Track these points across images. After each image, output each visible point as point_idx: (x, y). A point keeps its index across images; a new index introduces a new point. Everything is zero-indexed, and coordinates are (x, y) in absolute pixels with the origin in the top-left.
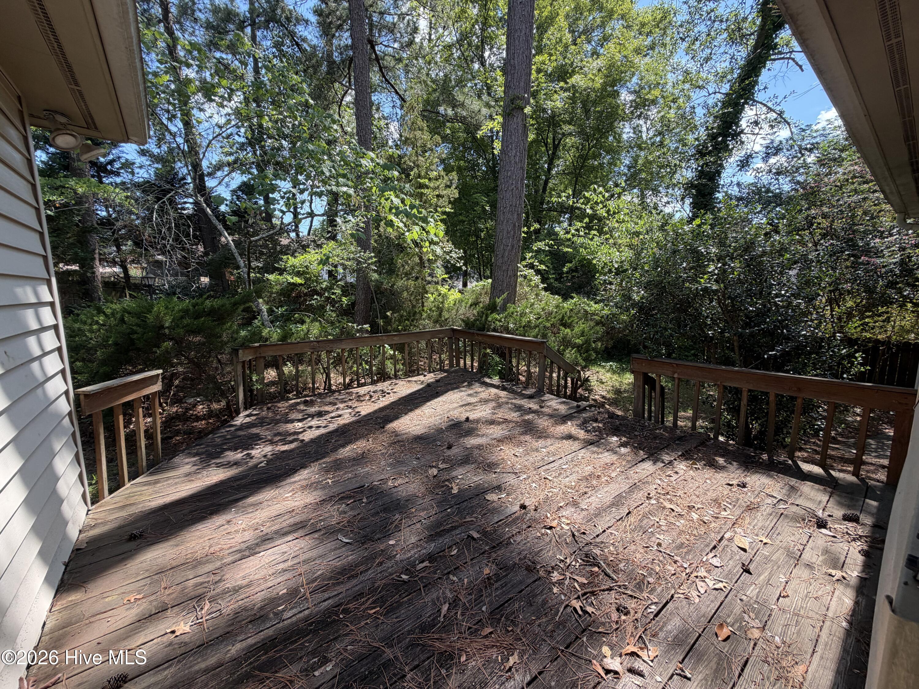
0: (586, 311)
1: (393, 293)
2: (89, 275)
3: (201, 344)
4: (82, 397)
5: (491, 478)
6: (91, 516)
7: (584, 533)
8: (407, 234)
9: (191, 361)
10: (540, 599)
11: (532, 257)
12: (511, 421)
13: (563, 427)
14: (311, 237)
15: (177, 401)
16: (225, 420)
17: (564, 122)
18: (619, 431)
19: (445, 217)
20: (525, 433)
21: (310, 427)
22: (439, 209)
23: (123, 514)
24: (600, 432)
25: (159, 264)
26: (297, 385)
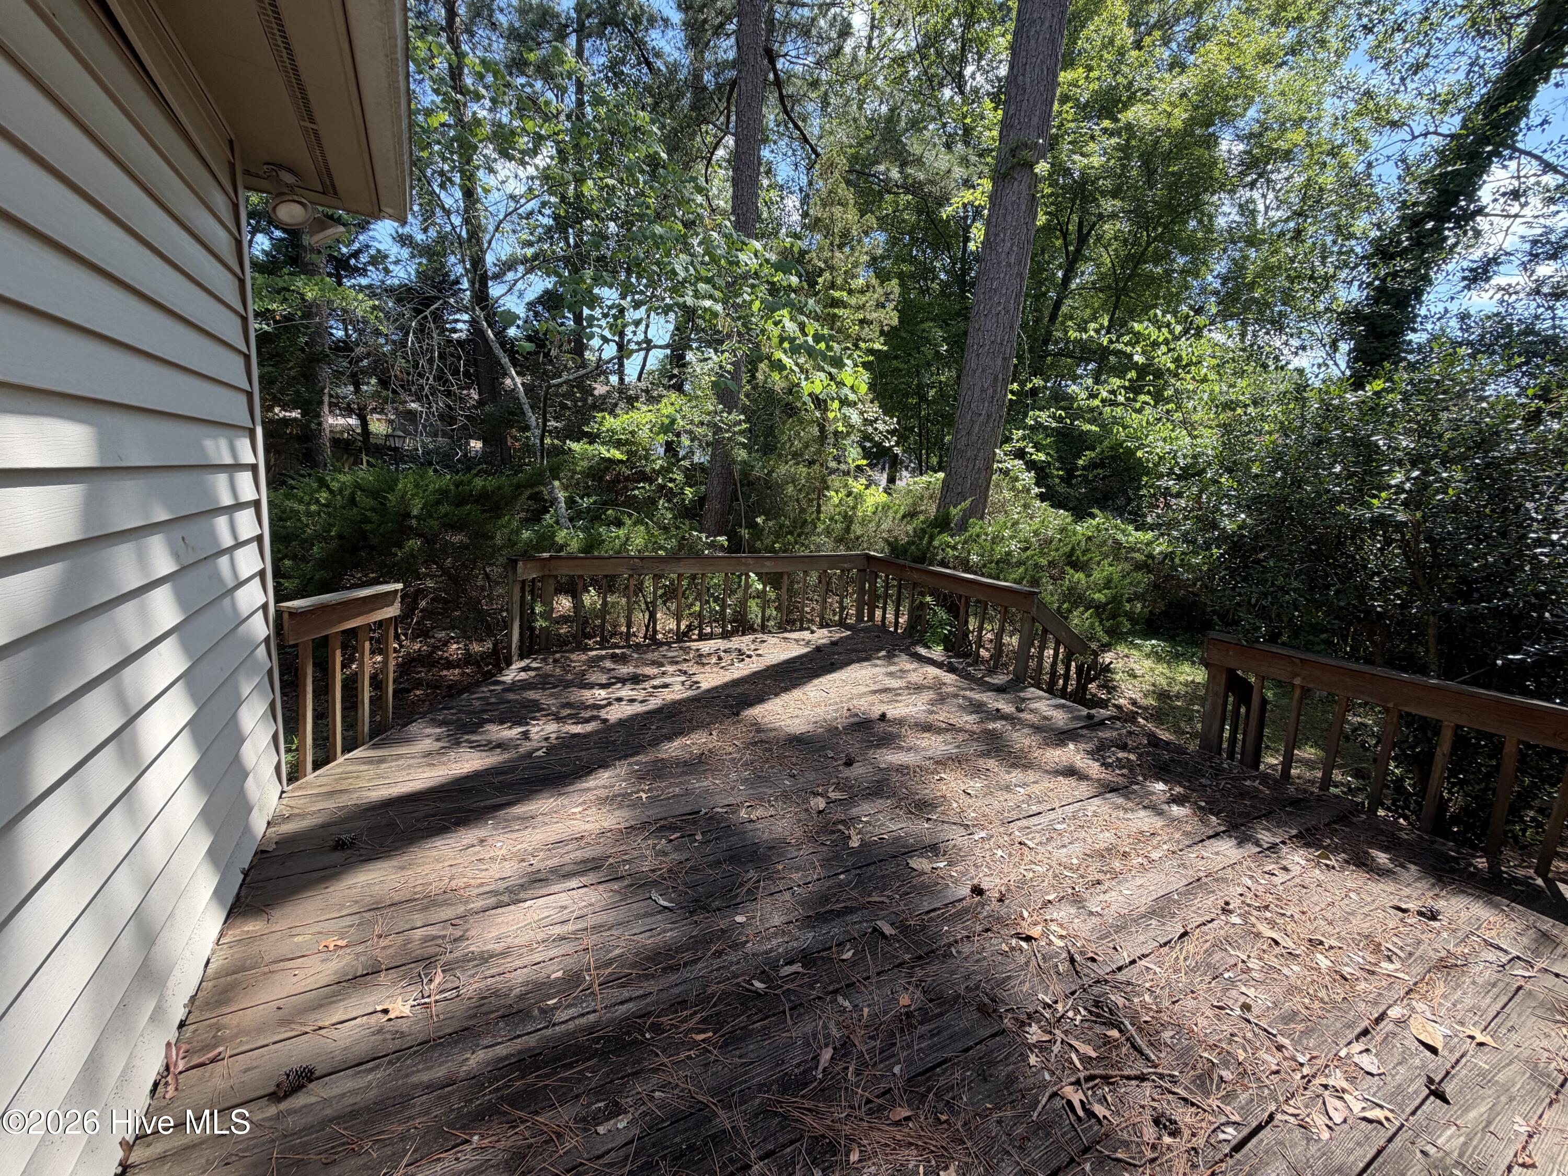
0: (1118, 543)
1: (769, 485)
2: (313, 426)
3: (463, 547)
4: (286, 616)
5: (920, 828)
6: (285, 802)
7: (1093, 960)
8: (804, 383)
9: (445, 572)
10: (1002, 1072)
11: (1024, 438)
12: (961, 730)
13: (1058, 752)
14: (643, 385)
15: (422, 633)
16: (489, 672)
17: (1103, 194)
18: (1169, 772)
19: (871, 358)
20: (986, 754)
21: (619, 700)
22: (862, 345)
23: (330, 804)
24: (1131, 770)
25: (411, 416)
26: (602, 626)
